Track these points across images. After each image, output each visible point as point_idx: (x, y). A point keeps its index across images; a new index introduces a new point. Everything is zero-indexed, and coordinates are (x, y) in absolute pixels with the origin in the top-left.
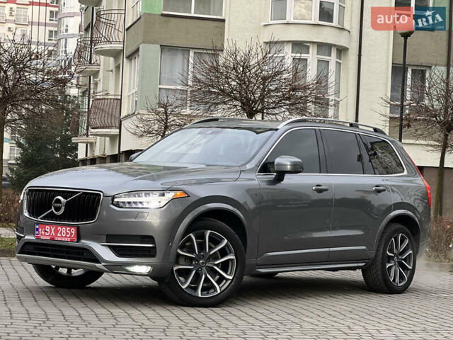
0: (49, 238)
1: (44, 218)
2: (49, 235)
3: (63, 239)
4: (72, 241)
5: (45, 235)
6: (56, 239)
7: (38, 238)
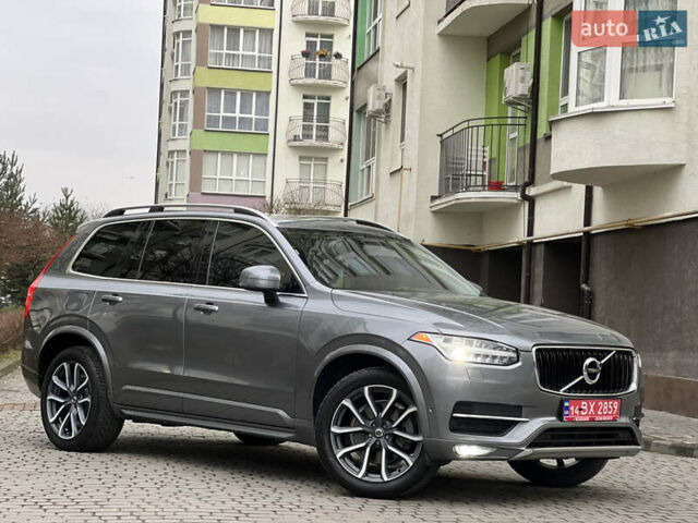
0: (587, 419)
1: (569, 390)
2: (587, 415)
3: (605, 418)
4: (614, 420)
5: (580, 415)
6: (597, 419)
7: (571, 420)
